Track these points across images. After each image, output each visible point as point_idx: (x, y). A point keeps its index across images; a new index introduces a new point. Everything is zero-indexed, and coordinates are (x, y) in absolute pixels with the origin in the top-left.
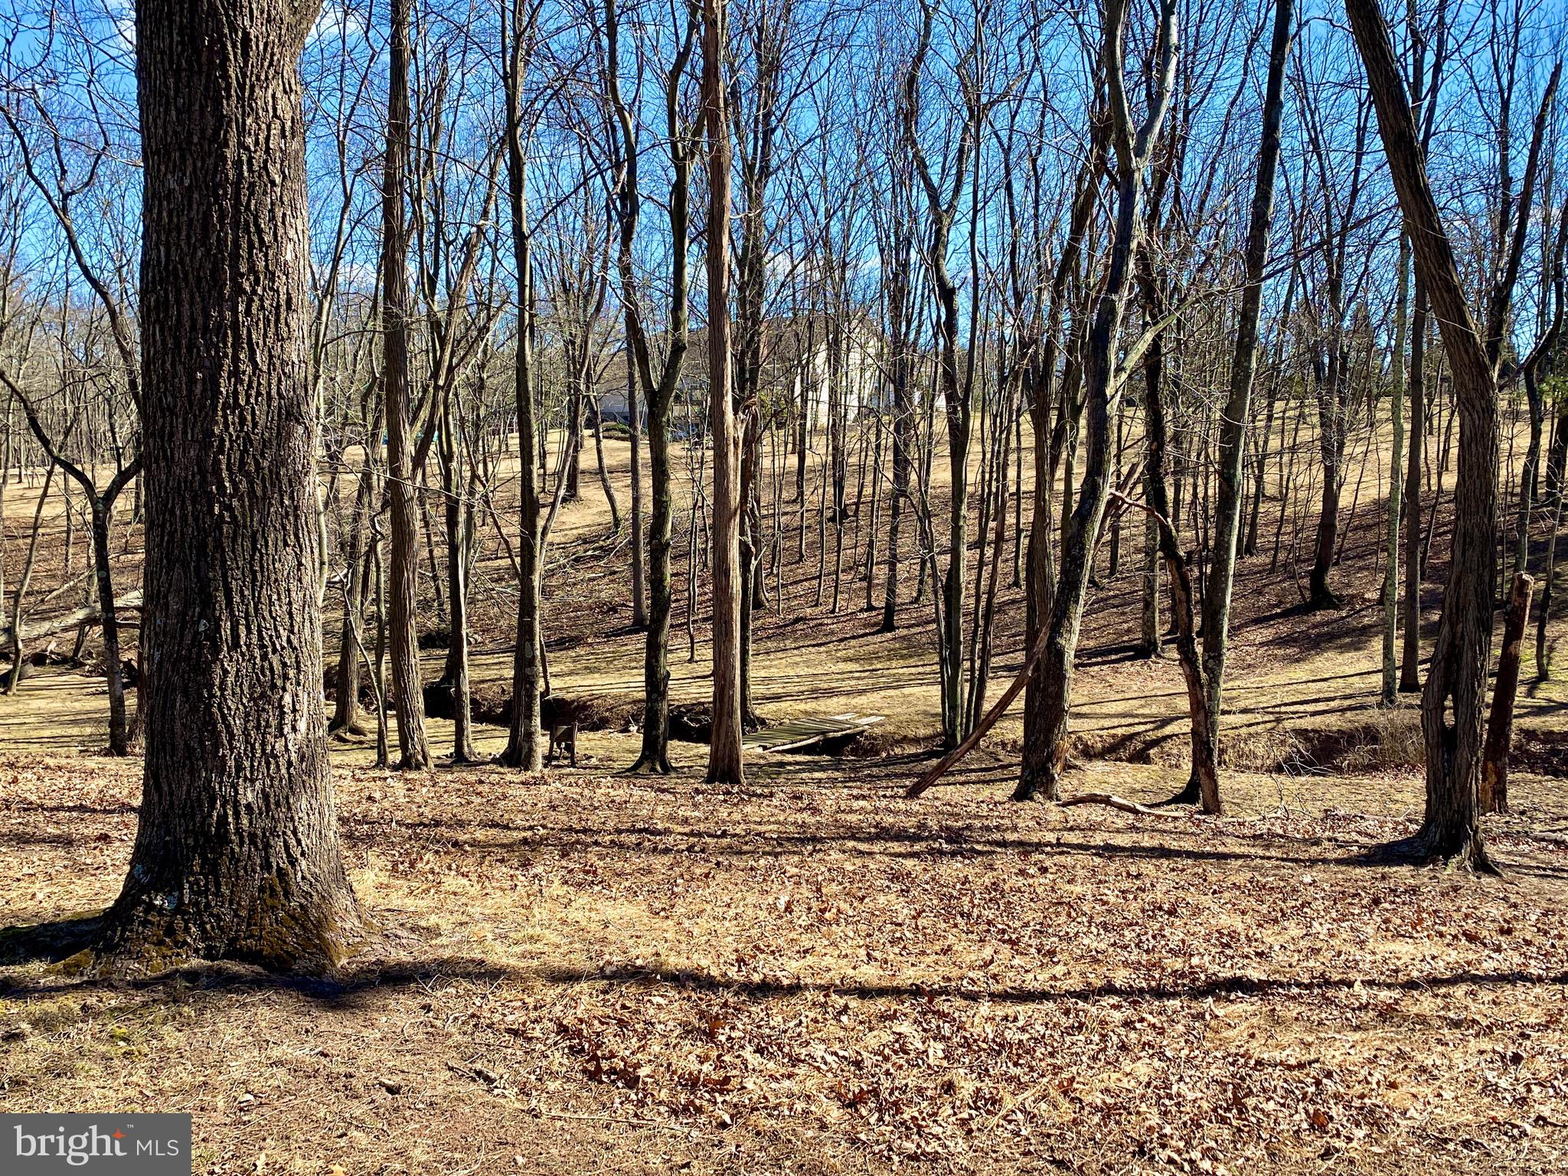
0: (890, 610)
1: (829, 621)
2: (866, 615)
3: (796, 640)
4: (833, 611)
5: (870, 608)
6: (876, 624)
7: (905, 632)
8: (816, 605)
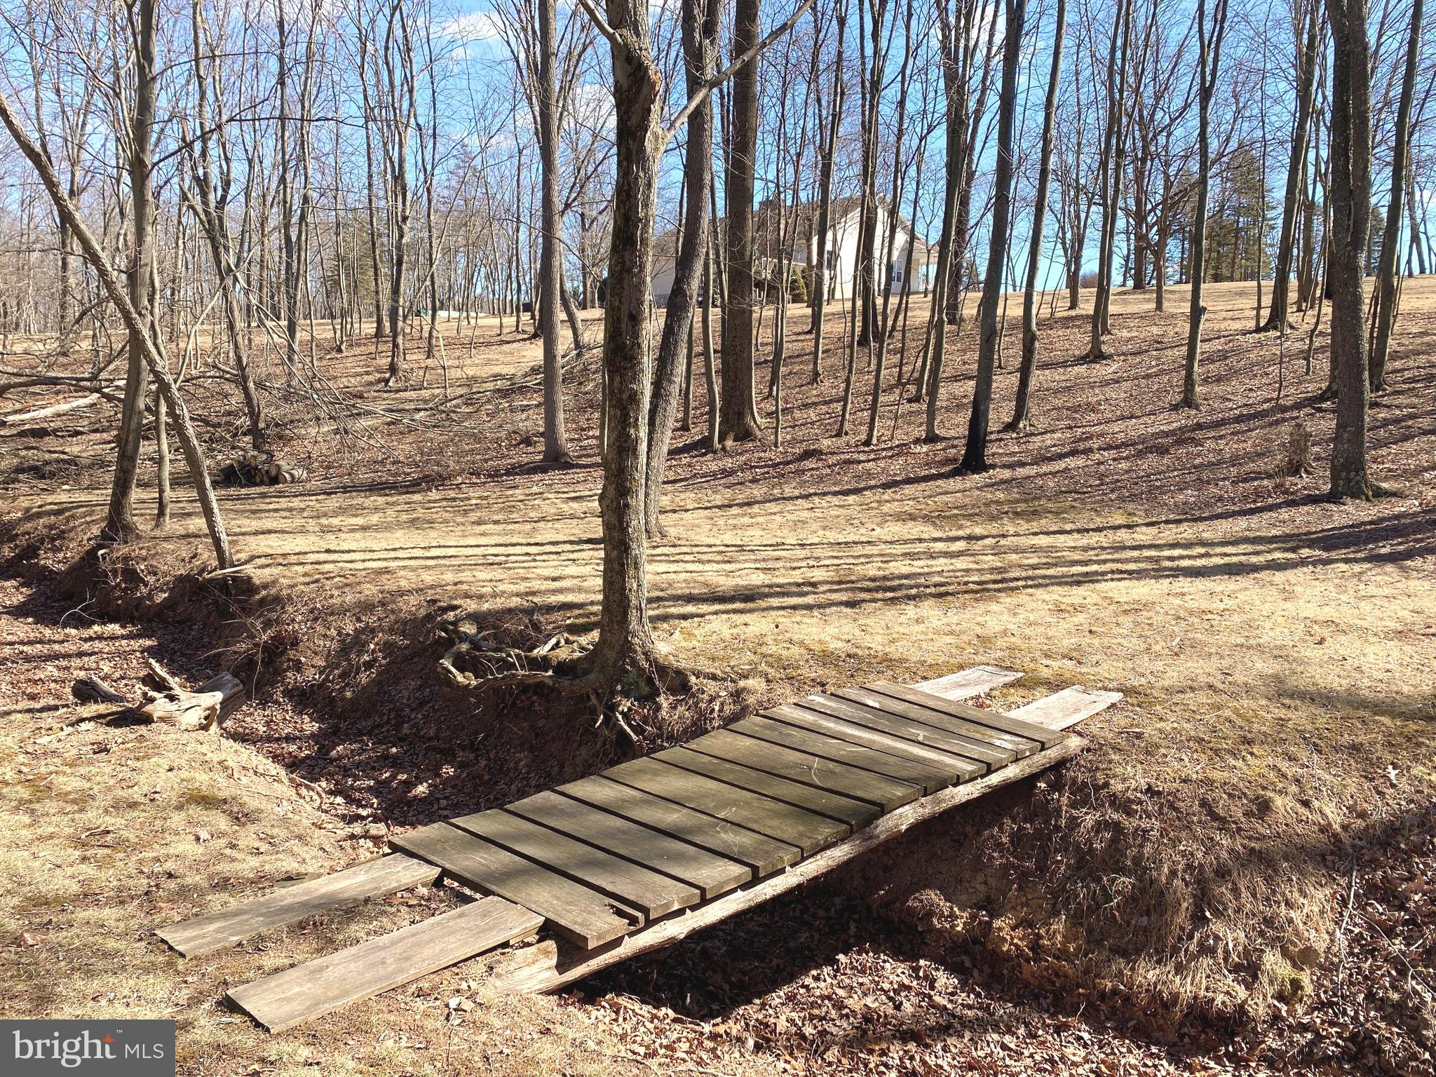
0: (977, 437)
1: (862, 457)
2: (925, 448)
3: (802, 484)
4: (867, 443)
5: (932, 438)
6: (948, 461)
7: (1007, 474)
8: (838, 435)
